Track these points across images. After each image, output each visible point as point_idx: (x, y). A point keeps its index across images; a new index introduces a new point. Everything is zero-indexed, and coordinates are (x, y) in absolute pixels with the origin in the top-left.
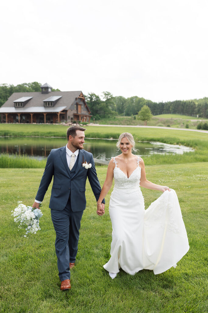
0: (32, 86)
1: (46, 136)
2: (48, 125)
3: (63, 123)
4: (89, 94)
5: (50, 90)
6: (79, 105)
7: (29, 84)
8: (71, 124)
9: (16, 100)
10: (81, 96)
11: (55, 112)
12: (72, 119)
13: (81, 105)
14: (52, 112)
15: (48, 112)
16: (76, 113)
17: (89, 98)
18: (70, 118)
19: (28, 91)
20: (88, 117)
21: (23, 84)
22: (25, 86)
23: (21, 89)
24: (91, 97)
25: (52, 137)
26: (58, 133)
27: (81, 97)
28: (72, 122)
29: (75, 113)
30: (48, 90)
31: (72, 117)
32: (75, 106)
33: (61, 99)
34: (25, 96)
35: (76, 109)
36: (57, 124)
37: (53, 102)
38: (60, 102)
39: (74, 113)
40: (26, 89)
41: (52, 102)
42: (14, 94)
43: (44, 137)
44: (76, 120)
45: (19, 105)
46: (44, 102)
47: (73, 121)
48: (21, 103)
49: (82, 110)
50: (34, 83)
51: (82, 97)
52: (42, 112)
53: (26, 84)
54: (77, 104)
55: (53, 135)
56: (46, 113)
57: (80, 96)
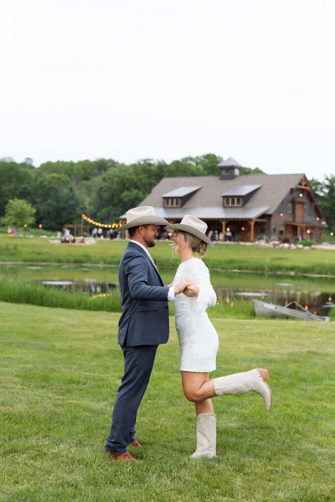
0: (202, 163)
1: (222, 268)
2: (229, 244)
3: (261, 241)
4: (327, 179)
5: (237, 172)
6: (299, 203)
7: (197, 158)
8: (278, 245)
9: (166, 192)
10: (304, 184)
11: (246, 219)
12: (281, 232)
13: (302, 203)
14: (238, 219)
15: (230, 219)
16: (291, 219)
17: (327, 187)
18: (277, 232)
19: (193, 175)
20: (317, 229)
21: (186, 158)
22: (189, 162)
23: (180, 169)
24: (332, 184)
25: (234, 271)
26: (248, 262)
27: (303, 187)
28: (280, 239)
29: (290, 222)
30: (233, 172)
31: (282, 228)
32: (290, 205)
33: (259, 192)
34: (185, 185)
35: (290, 212)
36: (248, 244)
37: (242, 197)
38: (258, 196)
39: (286, 221)
40: (190, 169)
41: (239, 197)
42: (165, 181)
43: (219, 270)
44: (289, 236)
45: (172, 204)
46: (224, 197)
47: (283, 237)
48: (177, 198)
49: (306, 214)
50: (208, 156)
51: (306, 185)
52: (219, 219)
53: (191, 159)
54: (293, 202)
55: (237, 265)
56: (226, 219)
57: (300, 184)
